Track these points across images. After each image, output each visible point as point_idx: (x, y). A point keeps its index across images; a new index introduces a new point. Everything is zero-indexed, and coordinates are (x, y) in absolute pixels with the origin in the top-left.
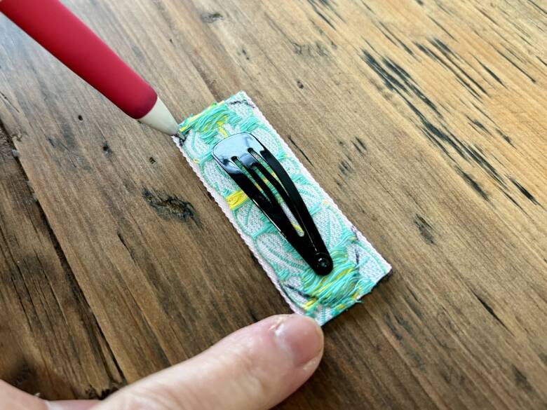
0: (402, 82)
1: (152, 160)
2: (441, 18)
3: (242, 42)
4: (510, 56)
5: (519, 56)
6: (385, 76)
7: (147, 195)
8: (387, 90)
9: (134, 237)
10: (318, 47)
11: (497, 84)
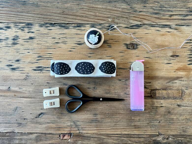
0: (42, 68)
1: (31, 114)
2: (34, 52)
3: (18, 87)
4: (48, 48)
5: (49, 46)
6: (39, 70)
7: (36, 117)
8: (42, 72)
9: (41, 122)
10: (27, 76)
11: (52, 54)
